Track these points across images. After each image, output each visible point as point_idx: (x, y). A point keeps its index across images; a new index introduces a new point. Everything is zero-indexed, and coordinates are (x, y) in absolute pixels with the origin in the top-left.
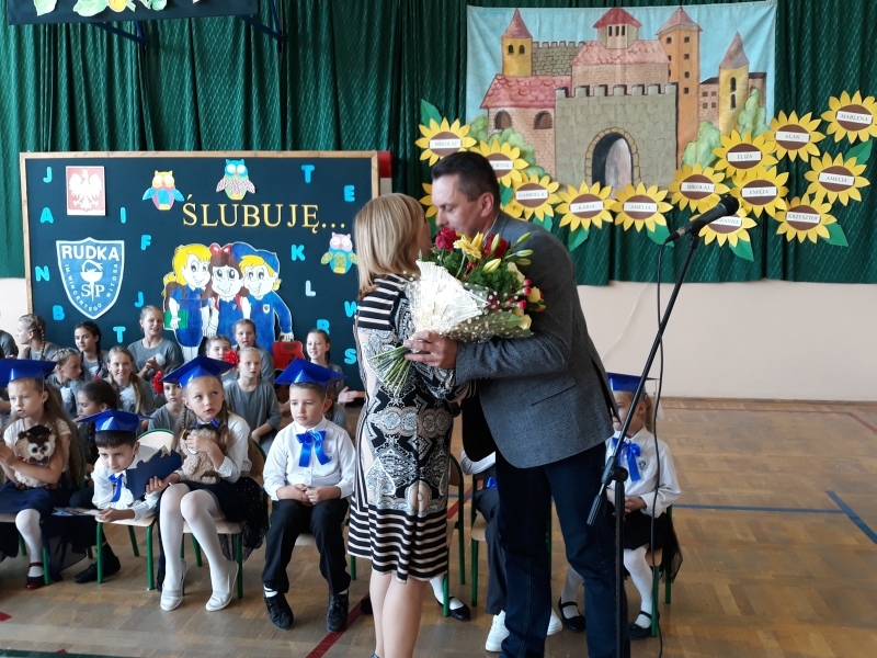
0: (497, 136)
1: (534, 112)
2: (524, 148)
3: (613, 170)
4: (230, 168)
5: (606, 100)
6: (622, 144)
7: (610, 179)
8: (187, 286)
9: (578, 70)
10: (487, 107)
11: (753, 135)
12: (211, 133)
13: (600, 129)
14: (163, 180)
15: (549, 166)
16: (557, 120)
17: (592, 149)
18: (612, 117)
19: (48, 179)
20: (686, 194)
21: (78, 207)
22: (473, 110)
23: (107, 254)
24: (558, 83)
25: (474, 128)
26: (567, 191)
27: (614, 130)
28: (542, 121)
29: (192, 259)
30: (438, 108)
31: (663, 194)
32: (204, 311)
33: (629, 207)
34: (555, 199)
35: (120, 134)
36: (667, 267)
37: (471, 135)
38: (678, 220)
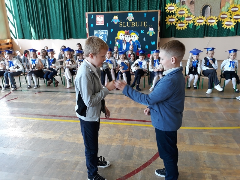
0: (182, 6)
2: (188, 9)
4: (129, 14)
6: (209, 7)
8: (120, 39)
11: (237, 5)
12: (122, 7)
13: (204, 4)
14: (116, 17)
15: (192, 12)
16: (195, 2)
18: (207, 2)
19: (92, 18)
20: (221, 18)
21: (98, 24)
22: (177, 1)
23: (104, 33)
28: (192, 3)
29: (121, 34)
31: (217, 18)
32: (123, 44)
33: (209, 21)
35: (103, 8)
36: (216, 33)
37: (177, 6)
38: (219, 23)
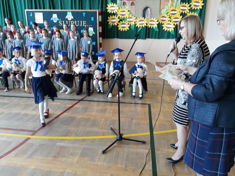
0: (123, 7)
1: (131, 2)
2: (129, 10)
3: (147, 15)
4: (68, 13)
6: (149, 9)
7: (146, 17)
10: (121, 1)
11: (176, 8)
12: (64, 6)
13: (144, 6)
14: (55, 16)
15: (134, 13)
16: (136, 4)
17: (143, 10)
18: (147, 3)
19: (31, 15)
20: (162, 20)
22: (118, 2)
26: (137, 19)
27: (147, 6)
28: (132, 4)
30: (111, 1)
31: (157, 20)
33: (150, 23)
34: (135, 21)
35: (45, 6)
36: (157, 35)
37: (118, 6)
38: (160, 26)
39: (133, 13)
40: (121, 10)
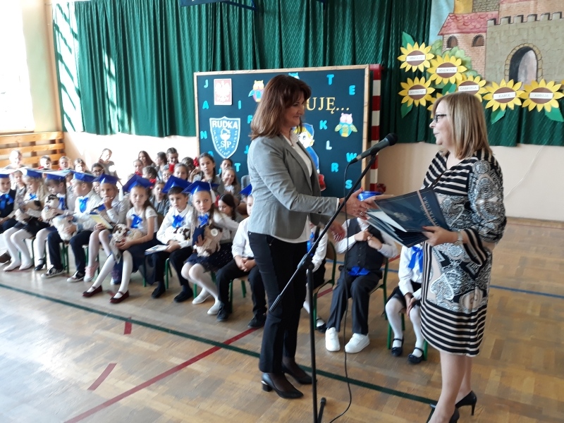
0: (448, 52)
1: (473, 36)
2: (465, 59)
3: (523, 71)
5: (522, 26)
6: (531, 54)
7: (521, 78)
9: (504, 6)
10: (442, 34)
13: (516, 45)
14: (259, 86)
16: (488, 40)
17: (510, 58)
18: (525, 37)
19: (206, 86)
21: (219, 101)
22: (433, 37)
23: (232, 125)
24: (490, 16)
25: (433, 48)
26: (492, 86)
27: (526, 45)
30: (412, 37)
31: (558, 87)
33: (534, 95)
34: (483, 91)
39: (479, 68)
40: (440, 61)
